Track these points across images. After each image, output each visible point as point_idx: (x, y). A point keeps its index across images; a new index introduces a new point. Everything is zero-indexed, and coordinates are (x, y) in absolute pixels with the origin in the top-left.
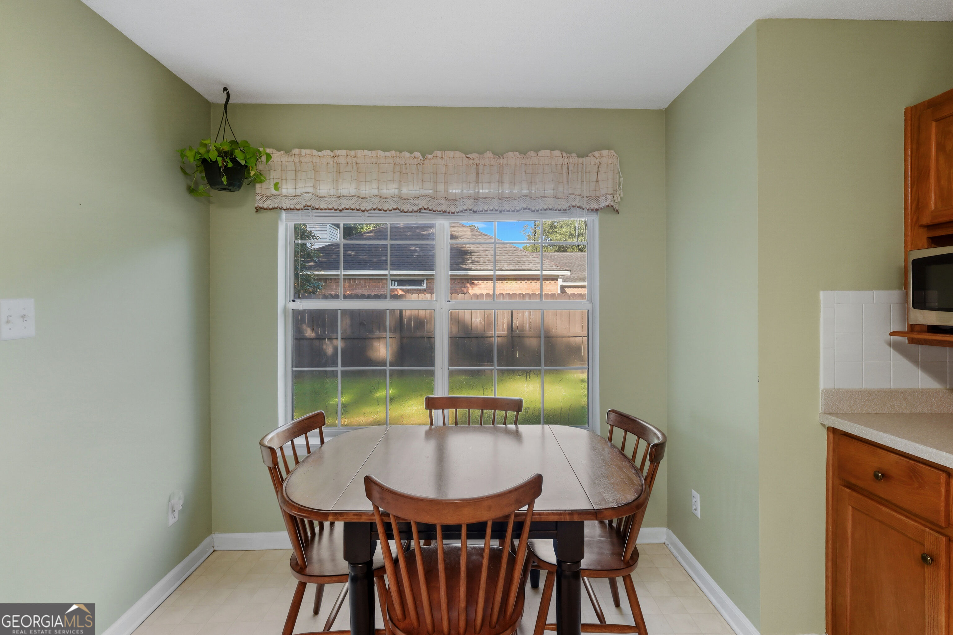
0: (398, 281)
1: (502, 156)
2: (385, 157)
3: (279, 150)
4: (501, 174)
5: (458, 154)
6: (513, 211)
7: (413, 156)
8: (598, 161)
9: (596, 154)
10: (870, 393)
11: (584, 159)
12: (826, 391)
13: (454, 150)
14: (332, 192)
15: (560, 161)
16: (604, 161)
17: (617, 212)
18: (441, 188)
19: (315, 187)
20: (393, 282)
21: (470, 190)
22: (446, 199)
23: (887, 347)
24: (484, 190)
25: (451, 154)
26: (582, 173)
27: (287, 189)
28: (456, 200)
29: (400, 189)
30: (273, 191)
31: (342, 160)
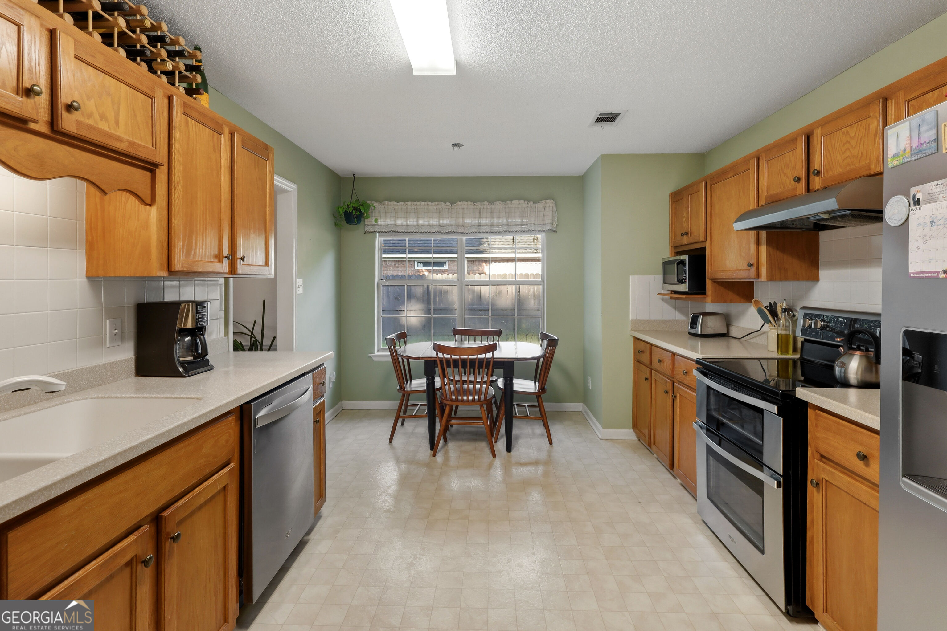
0: (423, 263)
1: (493, 203)
2: (432, 205)
3: (377, 202)
4: (492, 213)
5: (469, 203)
6: (499, 232)
7: (446, 204)
8: (544, 206)
9: (543, 201)
10: (652, 321)
11: (537, 205)
12: (632, 320)
13: (467, 201)
14: (404, 223)
15: (524, 205)
16: (548, 206)
17: (555, 232)
18: (461, 220)
19: (395, 221)
20: (419, 263)
21: (476, 221)
22: (463, 226)
23: (661, 301)
24: (483, 221)
25: (466, 203)
26: (535, 212)
27: (381, 222)
28: (468, 227)
29: (439, 221)
30: (374, 223)
31: (410, 207)
